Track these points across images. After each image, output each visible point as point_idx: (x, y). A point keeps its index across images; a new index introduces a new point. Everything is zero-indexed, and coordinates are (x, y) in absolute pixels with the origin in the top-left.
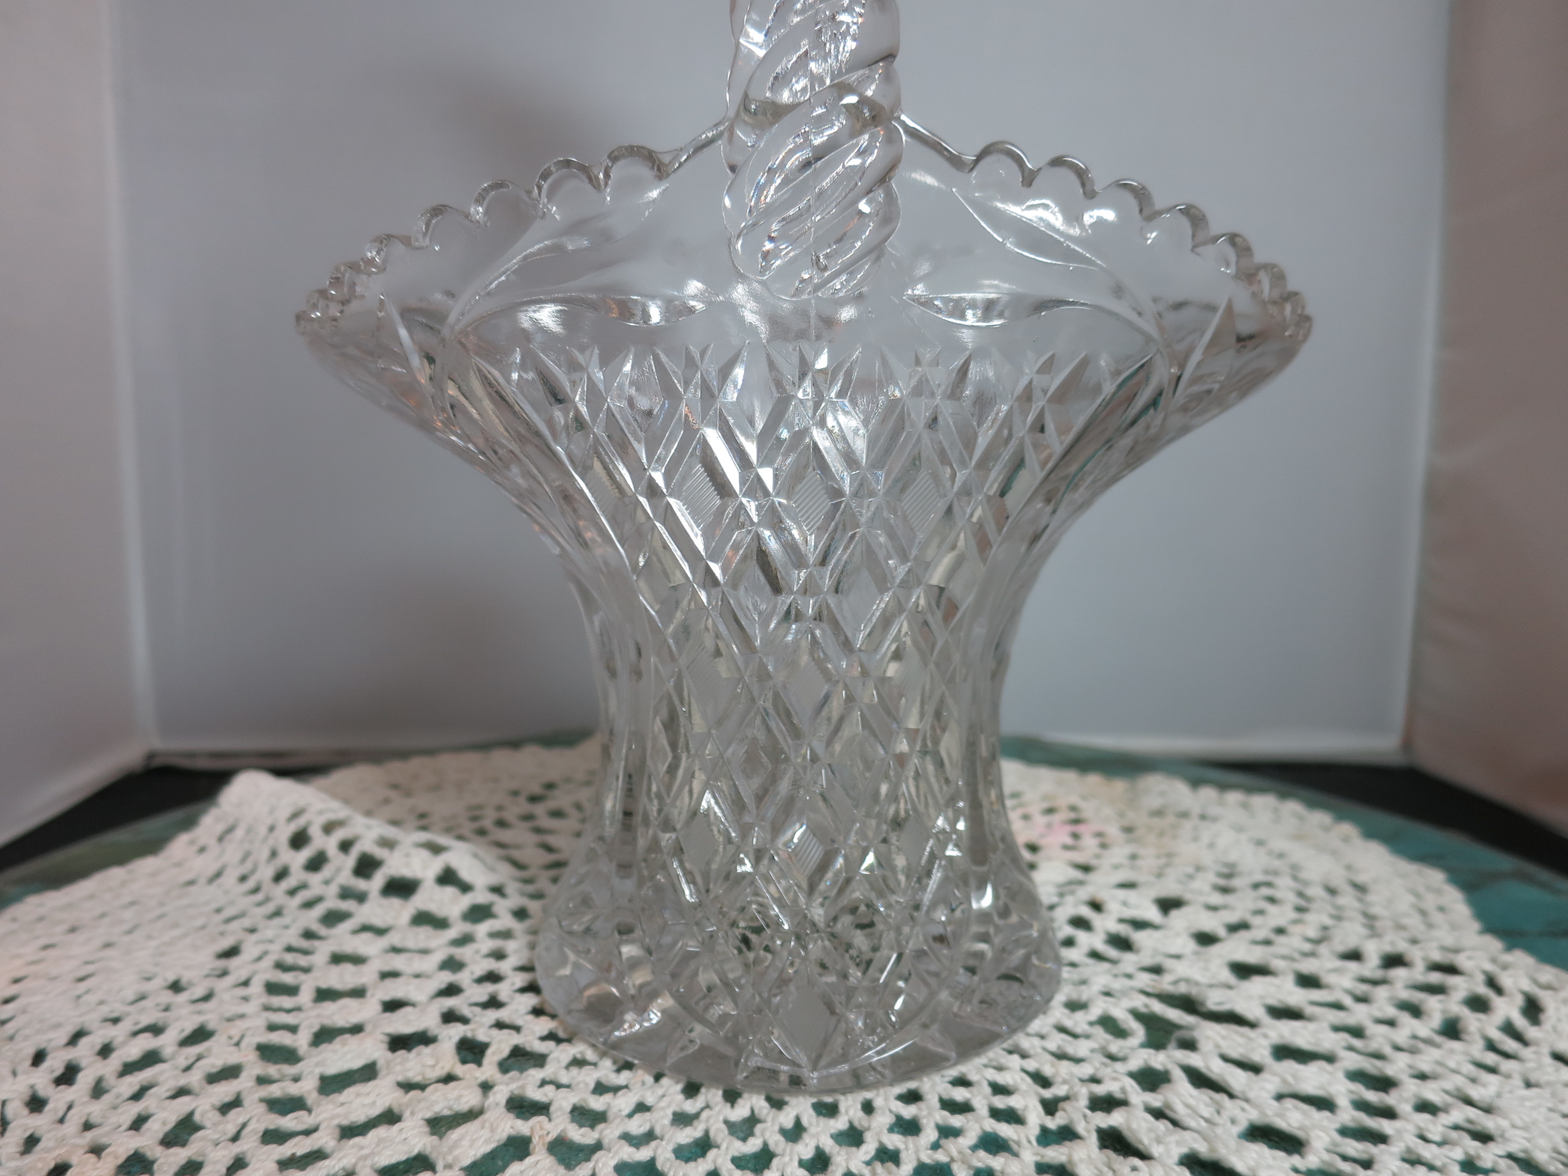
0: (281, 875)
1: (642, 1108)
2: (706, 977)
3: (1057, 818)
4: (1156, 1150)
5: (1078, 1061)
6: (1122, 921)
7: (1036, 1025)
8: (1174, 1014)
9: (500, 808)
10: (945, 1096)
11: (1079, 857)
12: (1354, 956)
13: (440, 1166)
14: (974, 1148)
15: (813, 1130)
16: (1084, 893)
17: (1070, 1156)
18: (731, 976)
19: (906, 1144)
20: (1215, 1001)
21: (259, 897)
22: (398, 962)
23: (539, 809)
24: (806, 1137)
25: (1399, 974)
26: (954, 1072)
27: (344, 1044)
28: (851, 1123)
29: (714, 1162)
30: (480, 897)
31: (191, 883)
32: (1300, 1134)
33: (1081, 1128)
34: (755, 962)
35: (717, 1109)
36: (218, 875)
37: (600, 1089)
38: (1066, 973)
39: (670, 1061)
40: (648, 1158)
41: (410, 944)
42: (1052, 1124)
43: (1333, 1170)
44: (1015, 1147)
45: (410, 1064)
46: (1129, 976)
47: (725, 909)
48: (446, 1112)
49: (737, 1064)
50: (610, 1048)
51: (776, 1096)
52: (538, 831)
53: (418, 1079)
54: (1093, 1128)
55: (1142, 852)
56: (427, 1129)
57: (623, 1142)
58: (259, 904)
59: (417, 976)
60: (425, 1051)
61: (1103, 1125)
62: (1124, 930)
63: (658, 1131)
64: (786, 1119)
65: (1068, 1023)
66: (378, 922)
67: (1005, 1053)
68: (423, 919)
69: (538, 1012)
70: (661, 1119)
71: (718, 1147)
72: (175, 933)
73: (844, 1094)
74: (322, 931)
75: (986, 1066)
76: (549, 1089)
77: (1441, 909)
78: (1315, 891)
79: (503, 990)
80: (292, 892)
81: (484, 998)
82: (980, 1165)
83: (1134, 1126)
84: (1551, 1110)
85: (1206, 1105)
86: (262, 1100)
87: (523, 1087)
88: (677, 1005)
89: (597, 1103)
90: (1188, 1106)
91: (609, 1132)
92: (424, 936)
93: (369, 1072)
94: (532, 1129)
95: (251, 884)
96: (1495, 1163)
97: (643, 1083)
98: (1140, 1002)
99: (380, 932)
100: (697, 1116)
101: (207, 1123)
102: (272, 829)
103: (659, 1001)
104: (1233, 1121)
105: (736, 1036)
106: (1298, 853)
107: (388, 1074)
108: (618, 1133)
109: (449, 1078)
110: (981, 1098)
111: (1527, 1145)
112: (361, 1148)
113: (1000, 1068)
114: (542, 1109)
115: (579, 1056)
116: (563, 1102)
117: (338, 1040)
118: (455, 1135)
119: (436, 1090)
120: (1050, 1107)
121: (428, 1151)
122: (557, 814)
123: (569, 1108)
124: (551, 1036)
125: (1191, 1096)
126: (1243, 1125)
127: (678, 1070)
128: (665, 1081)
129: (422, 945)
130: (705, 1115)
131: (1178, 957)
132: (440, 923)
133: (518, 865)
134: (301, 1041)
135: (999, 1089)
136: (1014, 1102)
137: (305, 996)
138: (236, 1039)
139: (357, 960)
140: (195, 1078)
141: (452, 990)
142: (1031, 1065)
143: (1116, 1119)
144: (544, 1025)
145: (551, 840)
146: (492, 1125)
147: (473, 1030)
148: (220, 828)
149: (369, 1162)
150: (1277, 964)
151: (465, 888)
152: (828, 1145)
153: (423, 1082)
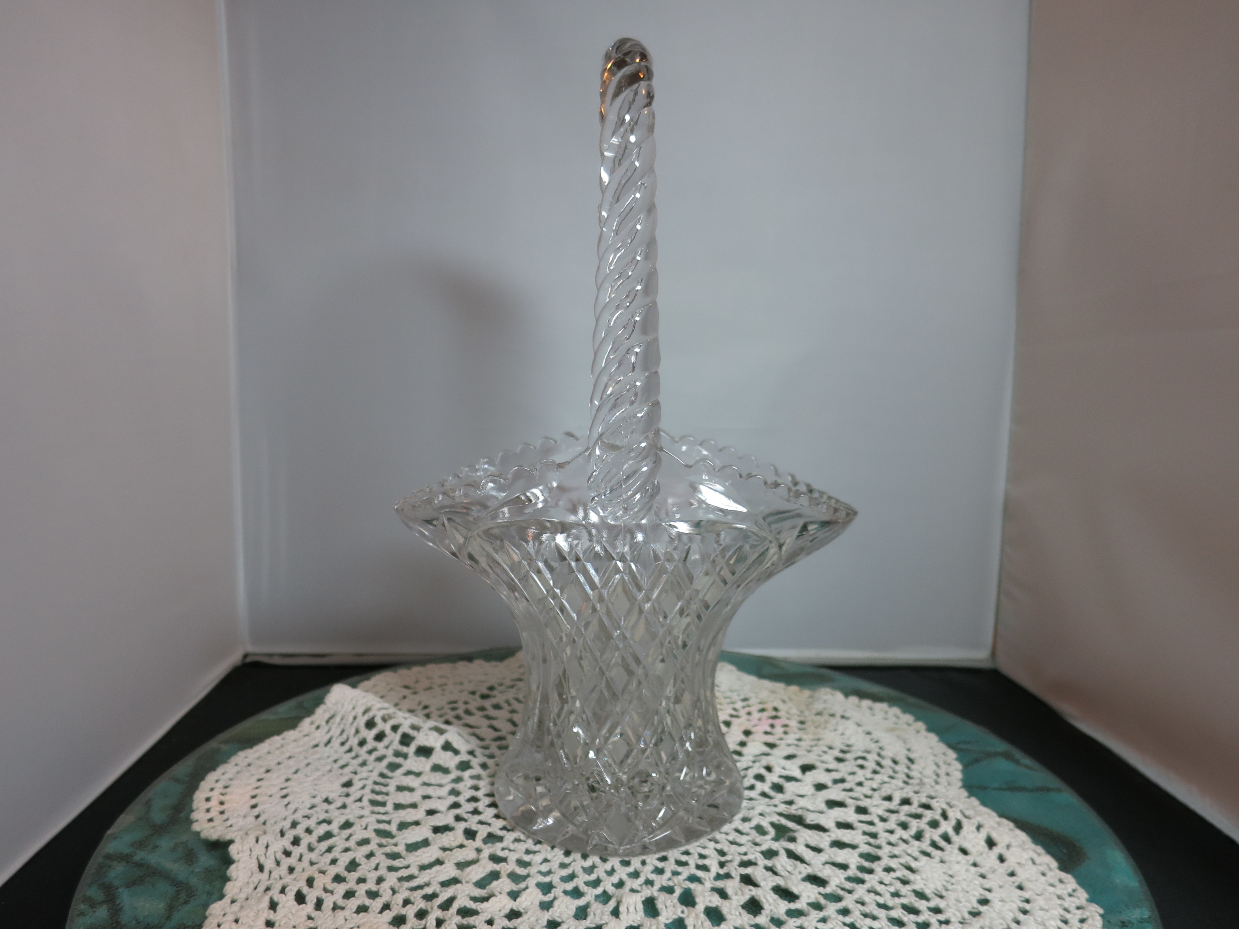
0: (362, 743)
1: (546, 860)
2: (575, 803)
3: (765, 714)
4: (762, 884)
5: (740, 845)
6: (781, 777)
7: (726, 828)
8: (791, 825)
9: (466, 703)
10: (678, 859)
11: (770, 739)
12: (889, 798)
13: (464, 882)
14: (685, 880)
15: (618, 871)
16: (765, 761)
17: (725, 885)
18: (585, 803)
19: (657, 878)
20: (811, 818)
21: (353, 754)
22: (429, 791)
23: (487, 703)
24: (615, 874)
25: (906, 808)
26: (683, 849)
27: (413, 830)
28: (635, 869)
29: (577, 883)
30: (464, 757)
31: (316, 746)
32: (826, 879)
33: (733, 874)
34: (597, 798)
35: (578, 862)
36: (329, 742)
37: (528, 852)
38: (745, 803)
39: (558, 841)
40: (549, 881)
41: (433, 781)
42: (722, 872)
43: (836, 894)
44: (703, 880)
45: (444, 840)
46: (775, 806)
47: (584, 773)
48: (463, 861)
49: (587, 843)
50: (530, 834)
51: (604, 857)
52: (488, 717)
53: (448, 846)
54: (738, 874)
55: (805, 737)
56: (455, 867)
57: (539, 874)
58: (354, 758)
59: (439, 798)
60: (450, 834)
61: (743, 873)
62: (781, 781)
63: (553, 870)
64: (608, 866)
65: (741, 828)
66: (415, 769)
67: (708, 841)
68: (437, 768)
69: (497, 816)
70: (554, 865)
71: (578, 877)
72: (319, 773)
73: (634, 856)
74: (389, 774)
75: (698, 846)
76: (506, 851)
77: (948, 774)
78: (887, 762)
79: (481, 806)
80: (370, 752)
81: (471, 809)
82: (685, 887)
83: (756, 873)
84: (945, 873)
85: (791, 866)
86: (383, 854)
87: (495, 851)
88: (562, 816)
89: (527, 858)
90: (783, 866)
91: (533, 870)
92: (437, 778)
93: (426, 843)
94: (501, 868)
95: (347, 747)
96: (906, 893)
97: (546, 850)
98: (776, 819)
99: (418, 774)
100: (569, 864)
101: (362, 863)
102: (355, 718)
103: (554, 814)
104: (800, 873)
105: (587, 831)
106: (886, 739)
107: (435, 844)
108: (536, 870)
109: (461, 846)
110: (693, 861)
111: (924, 887)
112: (430, 874)
113: (704, 848)
114: (504, 860)
115: (517, 838)
116: (513, 857)
117: (410, 828)
118: (468, 870)
119: (457, 851)
120: (722, 865)
121: (457, 876)
122: (497, 707)
123: (515, 860)
124: (504, 828)
125: (785, 862)
126: (804, 874)
127: (561, 845)
128: (556, 849)
129: (438, 782)
130: (573, 864)
131: (802, 796)
132: (446, 771)
133: (481, 739)
134: (393, 828)
135: (702, 856)
136: (706, 862)
137: (389, 807)
138: (364, 827)
139: (411, 790)
140: (352, 843)
141: (456, 805)
142: (719, 846)
143: (749, 870)
144: (500, 823)
145: (495, 723)
146: (483, 866)
147: (470, 825)
148: (327, 716)
149: (435, 879)
150: (849, 801)
151: (456, 752)
152: (625, 877)
153: (451, 848)
